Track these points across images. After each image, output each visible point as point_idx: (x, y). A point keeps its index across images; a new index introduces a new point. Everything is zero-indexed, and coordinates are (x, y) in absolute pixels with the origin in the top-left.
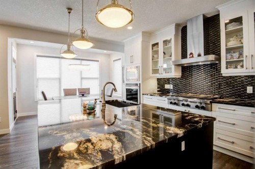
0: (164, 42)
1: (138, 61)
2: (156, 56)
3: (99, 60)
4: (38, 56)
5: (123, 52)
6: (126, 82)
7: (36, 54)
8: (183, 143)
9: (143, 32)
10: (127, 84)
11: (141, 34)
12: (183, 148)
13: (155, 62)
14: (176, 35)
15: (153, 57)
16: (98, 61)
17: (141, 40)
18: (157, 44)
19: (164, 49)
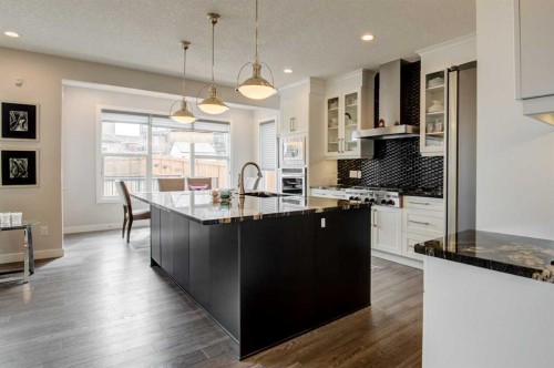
0: (347, 97)
1: (303, 128)
2: (334, 120)
3: (231, 121)
4: (104, 111)
5: (279, 108)
6: (282, 167)
7: (100, 107)
8: (323, 221)
9: (312, 78)
10: (284, 170)
11: (308, 81)
12: (323, 225)
13: (334, 132)
14: (365, 88)
15: (330, 121)
16: (228, 123)
17: (308, 91)
18: (337, 99)
19: (346, 108)
